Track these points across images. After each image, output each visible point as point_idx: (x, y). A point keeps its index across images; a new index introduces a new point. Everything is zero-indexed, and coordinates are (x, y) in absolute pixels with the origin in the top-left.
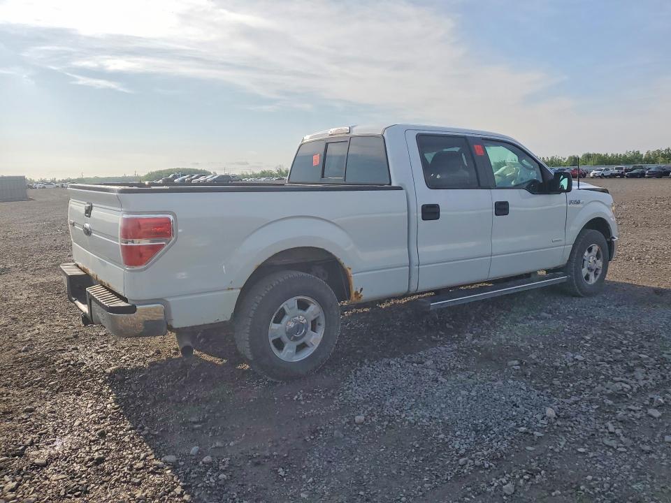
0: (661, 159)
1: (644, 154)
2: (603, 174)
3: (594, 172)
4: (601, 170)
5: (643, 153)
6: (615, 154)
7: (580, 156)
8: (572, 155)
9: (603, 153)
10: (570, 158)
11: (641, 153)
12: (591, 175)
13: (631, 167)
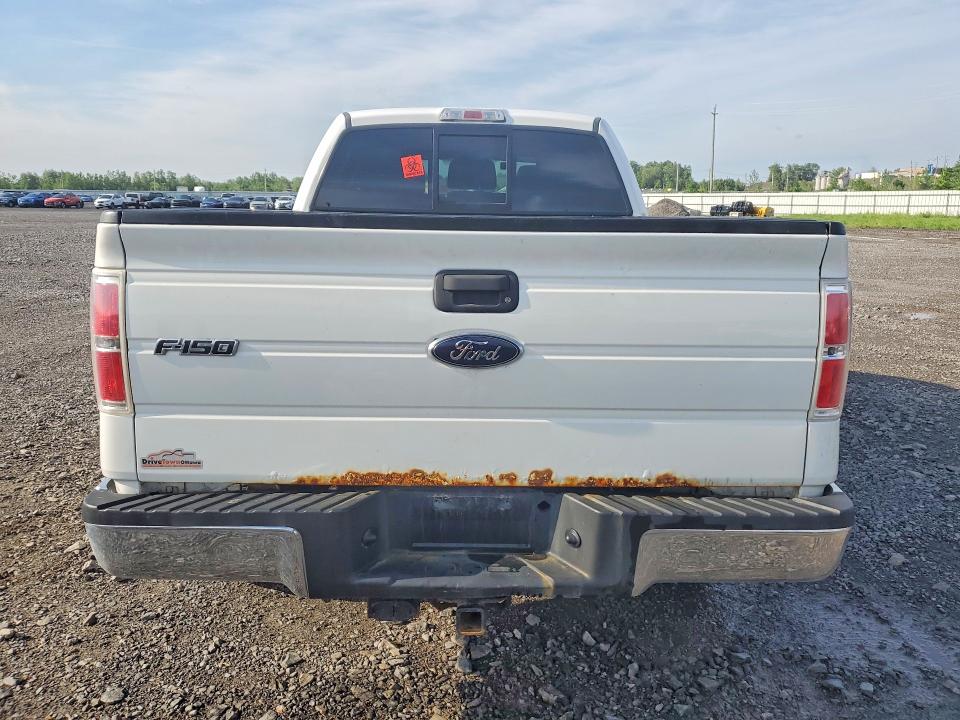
0: (156, 185)
1: (133, 177)
2: (113, 203)
3: (99, 200)
4: (110, 197)
5: (131, 174)
6: (92, 173)
7: (40, 175)
8: (26, 172)
9: (75, 171)
10: (24, 177)
11: (128, 175)
12: (96, 203)
13: (147, 194)
